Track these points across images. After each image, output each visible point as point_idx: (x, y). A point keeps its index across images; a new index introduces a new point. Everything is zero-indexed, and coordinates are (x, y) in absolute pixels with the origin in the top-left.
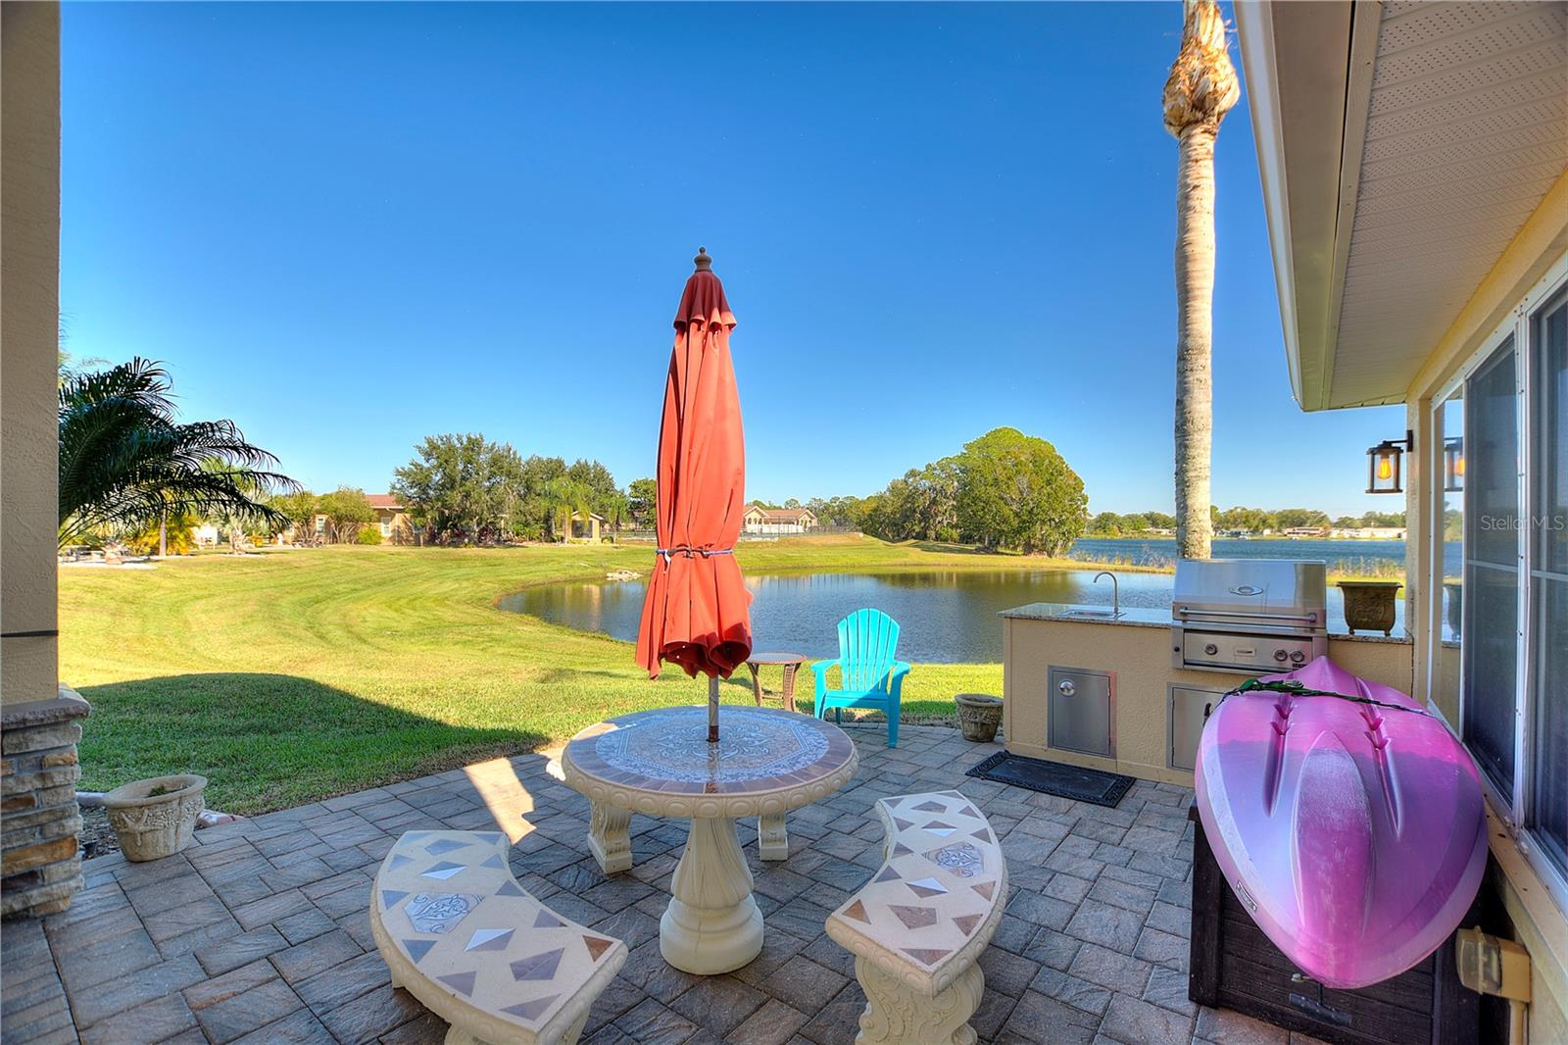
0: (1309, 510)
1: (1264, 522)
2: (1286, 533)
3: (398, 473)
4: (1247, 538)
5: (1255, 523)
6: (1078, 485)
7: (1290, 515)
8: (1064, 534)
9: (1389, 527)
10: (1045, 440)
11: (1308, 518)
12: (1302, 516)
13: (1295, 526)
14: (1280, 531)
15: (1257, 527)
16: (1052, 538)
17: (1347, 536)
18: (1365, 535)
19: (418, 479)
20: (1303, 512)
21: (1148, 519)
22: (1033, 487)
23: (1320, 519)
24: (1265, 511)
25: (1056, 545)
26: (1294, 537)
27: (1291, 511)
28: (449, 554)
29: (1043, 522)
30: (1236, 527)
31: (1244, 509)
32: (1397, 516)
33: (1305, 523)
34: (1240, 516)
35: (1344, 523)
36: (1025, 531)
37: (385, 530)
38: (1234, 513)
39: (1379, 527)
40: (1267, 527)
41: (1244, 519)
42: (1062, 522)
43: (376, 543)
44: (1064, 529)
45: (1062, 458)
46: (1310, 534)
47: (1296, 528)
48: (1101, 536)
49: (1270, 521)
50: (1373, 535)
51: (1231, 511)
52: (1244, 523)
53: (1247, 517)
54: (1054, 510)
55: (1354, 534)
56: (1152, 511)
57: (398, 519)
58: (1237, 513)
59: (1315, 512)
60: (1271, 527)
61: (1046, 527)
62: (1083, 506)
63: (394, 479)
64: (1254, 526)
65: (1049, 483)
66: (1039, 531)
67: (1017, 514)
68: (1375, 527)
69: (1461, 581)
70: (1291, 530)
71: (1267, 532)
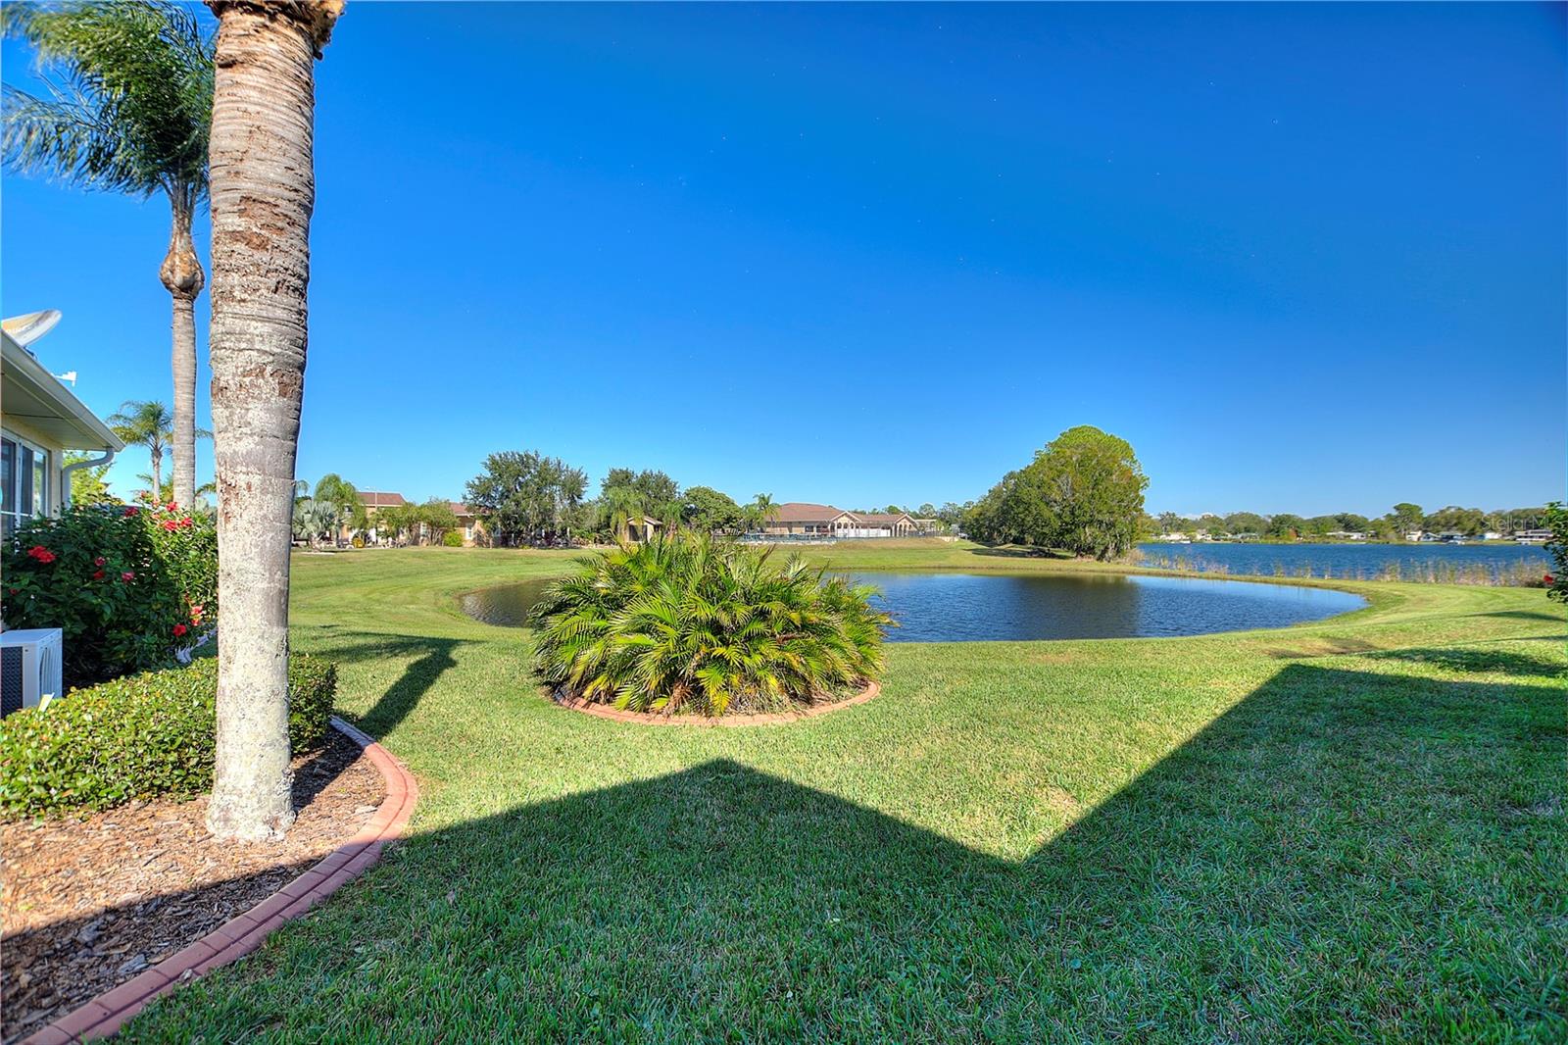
1: (1486, 523)
3: (469, 485)
5: (1472, 525)
7: (1525, 515)
13: (1528, 528)
14: (1507, 534)
19: (482, 490)
28: (502, 554)
30: (1448, 530)
31: (1459, 509)
34: (1454, 516)
37: (468, 534)
40: (1490, 530)
41: (1455, 521)
43: (460, 546)
47: (1529, 531)
48: (1272, 540)
51: (1442, 511)
52: (1456, 525)
53: (1459, 518)
56: (1346, 512)
57: (478, 525)
58: (1450, 514)
60: (1496, 530)
63: (466, 491)
64: (1471, 528)
67: (1059, 516)
70: (1523, 533)
71: (1490, 535)
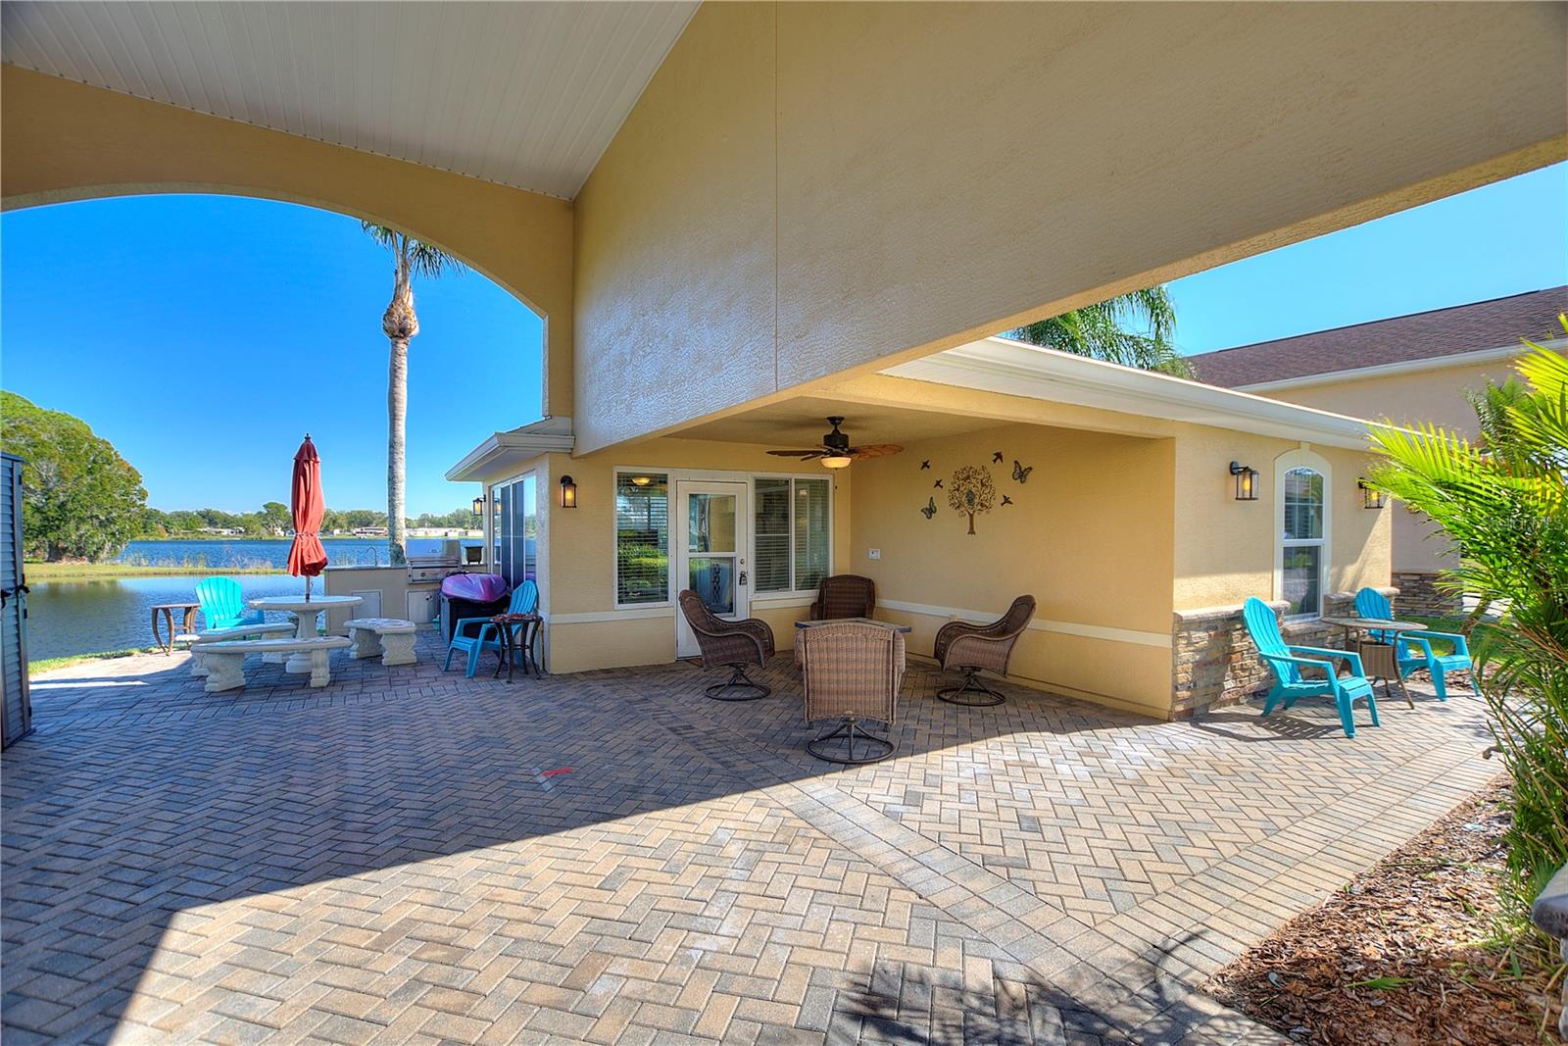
1: (334, 522)
2: (354, 532)
6: (132, 478)
7: (358, 515)
8: (113, 534)
9: (438, 526)
10: (75, 417)
11: (374, 519)
12: (369, 517)
14: (349, 531)
16: (96, 540)
20: (370, 513)
21: (204, 517)
22: (66, 475)
25: (100, 548)
26: (362, 536)
27: (359, 512)
29: (82, 520)
32: (444, 518)
33: (372, 523)
36: (52, 530)
39: (431, 527)
40: (337, 527)
42: (110, 521)
44: (114, 528)
45: (109, 444)
46: (375, 534)
49: (342, 521)
50: (427, 534)
54: (99, 506)
55: (412, 533)
61: (84, 528)
62: (139, 503)
65: (90, 472)
66: (72, 533)
67: (38, 510)
68: (428, 527)
69: (500, 545)
70: (359, 530)
71: (337, 531)
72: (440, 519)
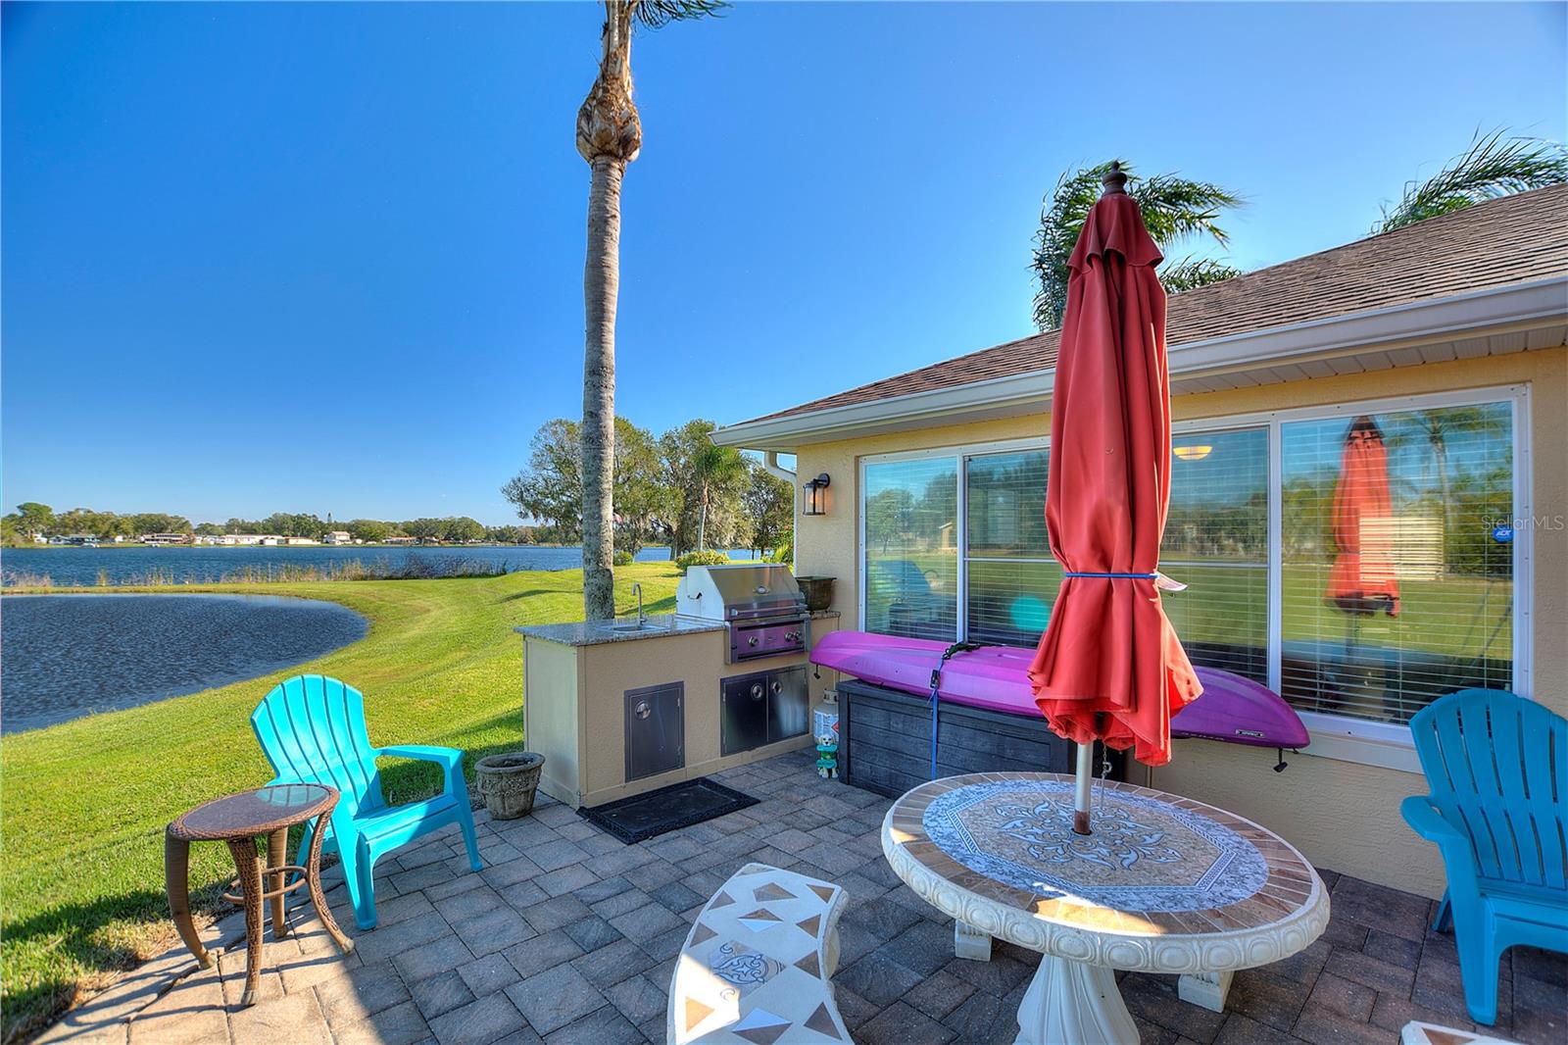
0: (169, 515)
1: (116, 527)
2: (143, 539)
4: (94, 546)
5: (105, 528)
7: (149, 519)
9: (252, 534)
11: (169, 524)
12: (162, 522)
13: (154, 532)
15: (108, 532)
17: (212, 543)
18: (229, 541)
20: (164, 517)
23: (182, 525)
24: (117, 515)
26: (153, 544)
27: (150, 516)
30: (77, 532)
31: (89, 512)
32: (258, 523)
33: (166, 529)
34: (84, 520)
35: (205, 530)
38: (74, 516)
39: (242, 534)
40: (120, 534)
41: (90, 524)
46: (171, 541)
47: (155, 535)
49: (124, 526)
50: (237, 541)
51: (70, 513)
52: (90, 528)
53: (91, 520)
55: (219, 541)
58: (78, 516)
59: (176, 517)
60: (125, 533)
64: (103, 532)
68: (238, 534)
70: (149, 537)
71: (119, 539)
72: (253, 524)
